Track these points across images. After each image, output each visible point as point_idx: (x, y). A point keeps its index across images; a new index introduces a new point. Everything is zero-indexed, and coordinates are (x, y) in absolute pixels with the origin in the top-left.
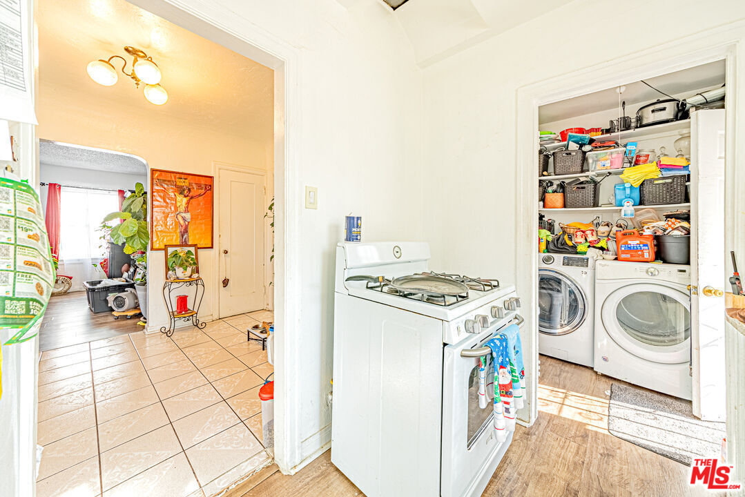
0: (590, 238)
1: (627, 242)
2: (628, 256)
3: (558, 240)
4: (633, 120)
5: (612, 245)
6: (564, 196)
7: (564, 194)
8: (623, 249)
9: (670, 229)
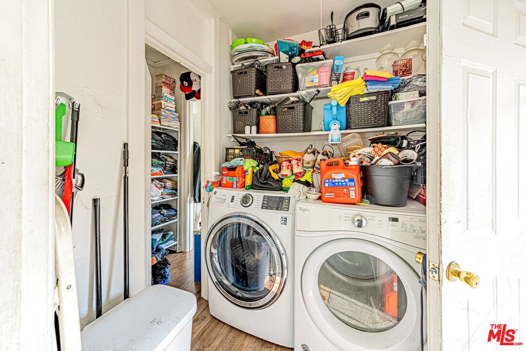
0: (297, 170)
1: (331, 175)
2: (332, 195)
3: (261, 174)
4: (340, 32)
5: (316, 179)
6: (276, 119)
7: (276, 116)
8: (327, 185)
9: (377, 158)
